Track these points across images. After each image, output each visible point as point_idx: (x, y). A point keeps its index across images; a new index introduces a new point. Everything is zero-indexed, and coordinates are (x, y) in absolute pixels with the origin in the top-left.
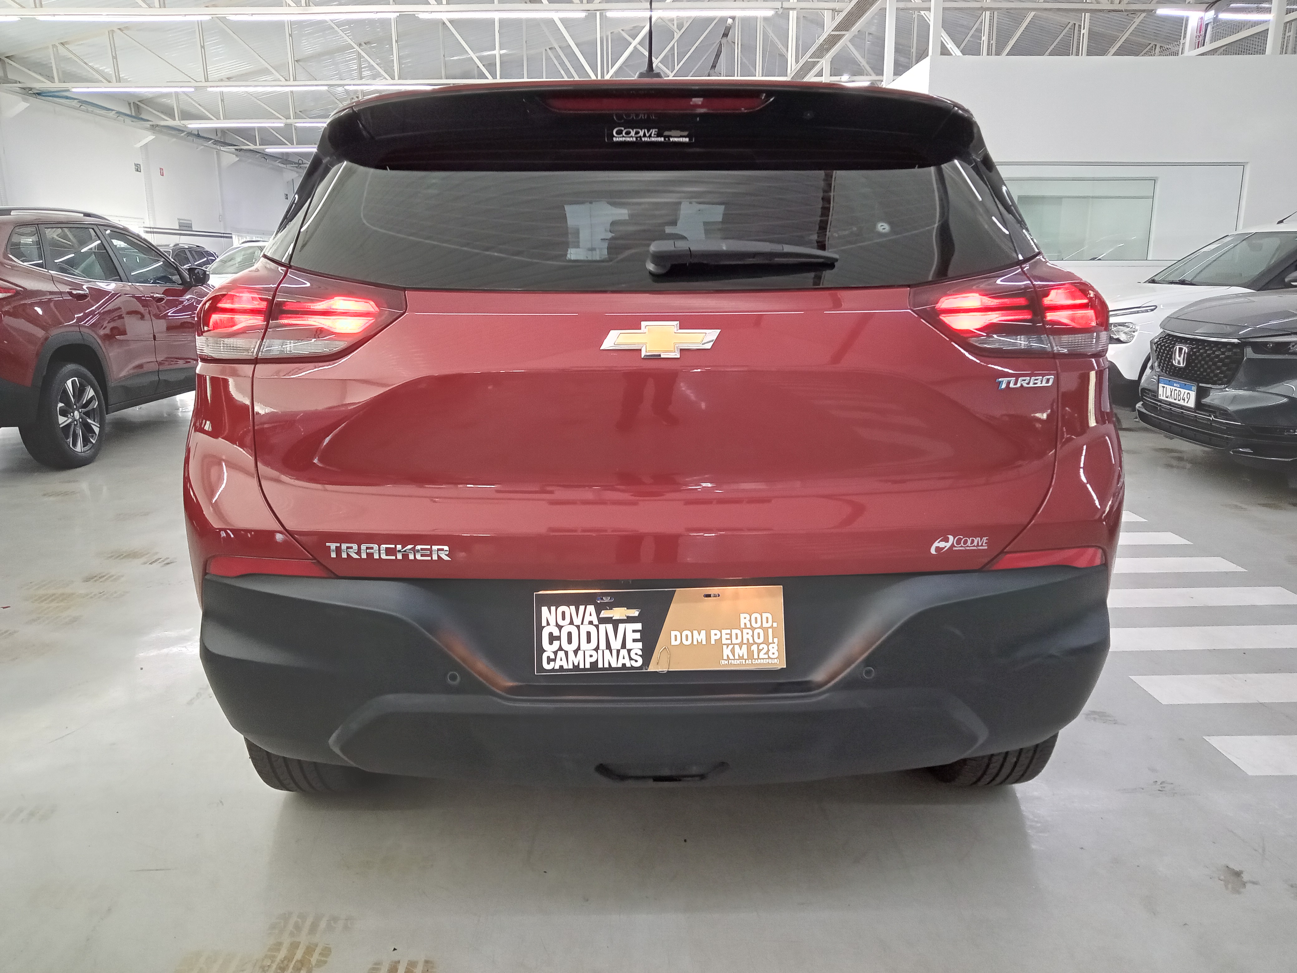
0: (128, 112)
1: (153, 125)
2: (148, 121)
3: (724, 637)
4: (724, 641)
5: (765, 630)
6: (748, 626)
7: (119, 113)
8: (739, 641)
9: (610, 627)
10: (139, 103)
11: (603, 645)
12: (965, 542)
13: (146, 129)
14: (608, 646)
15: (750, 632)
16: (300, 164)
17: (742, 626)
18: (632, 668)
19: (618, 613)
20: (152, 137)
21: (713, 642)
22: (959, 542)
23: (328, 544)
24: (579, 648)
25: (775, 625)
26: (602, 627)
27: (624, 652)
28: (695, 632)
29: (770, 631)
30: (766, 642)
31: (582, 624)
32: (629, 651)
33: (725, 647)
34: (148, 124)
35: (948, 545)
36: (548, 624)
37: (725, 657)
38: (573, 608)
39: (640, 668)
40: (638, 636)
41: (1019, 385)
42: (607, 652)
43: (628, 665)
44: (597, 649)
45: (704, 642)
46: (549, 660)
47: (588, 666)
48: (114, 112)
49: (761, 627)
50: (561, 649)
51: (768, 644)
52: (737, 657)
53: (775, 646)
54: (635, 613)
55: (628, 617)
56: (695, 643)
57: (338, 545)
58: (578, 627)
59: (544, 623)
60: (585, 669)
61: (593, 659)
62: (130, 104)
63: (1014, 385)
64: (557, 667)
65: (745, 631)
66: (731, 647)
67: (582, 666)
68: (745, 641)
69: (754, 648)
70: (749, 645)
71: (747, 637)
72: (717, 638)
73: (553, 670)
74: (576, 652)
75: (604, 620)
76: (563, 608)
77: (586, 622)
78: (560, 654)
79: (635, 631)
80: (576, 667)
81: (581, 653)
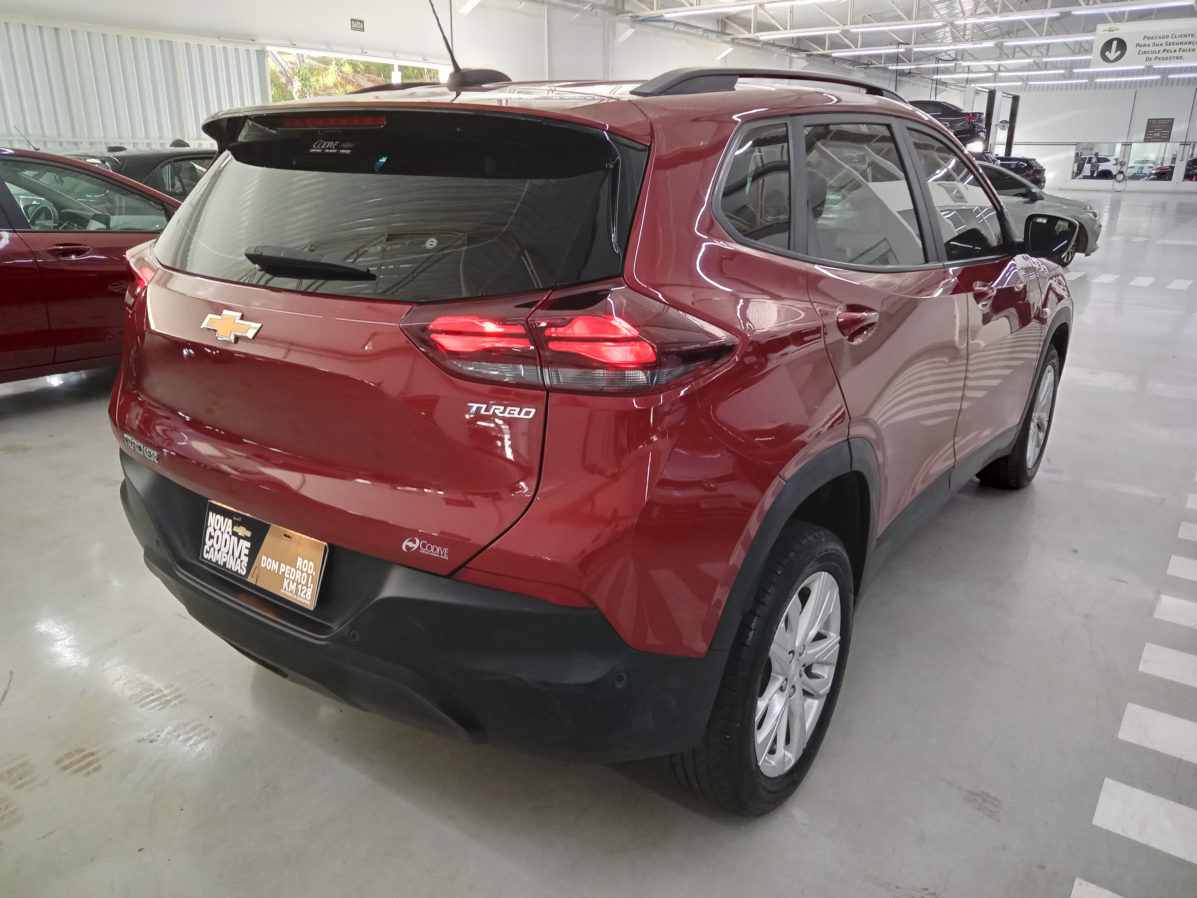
0: (715, 29)
1: (733, 38)
2: (730, 34)
3: (287, 572)
4: (286, 575)
5: (308, 575)
6: (300, 568)
7: (706, 30)
8: (293, 578)
9: (236, 539)
10: (725, 20)
11: (230, 553)
12: (429, 548)
13: (726, 42)
14: (233, 554)
15: (300, 573)
16: (869, 65)
17: (297, 567)
18: (240, 574)
19: (242, 531)
20: (731, 50)
21: (280, 573)
22: (424, 546)
25: (314, 574)
26: (233, 537)
27: (239, 561)
28: (274, 561)
29: (311, 577)
32: (241, 561)
33: (285, 579)
34: (728, 38)
35: (416, 546)
37: (284, 588)
38: (223, 518)
39: (243, 576)
41: (491, 412)
42: (232, 557)
43: (239, 572)
44: (228, 553)
45: (276, 571)
48: (702, 29)
49: (306, 572)
50: (212, 546)
51: (307, 588)
52: (290, 590)
53: (311, 590)
54: (249, 534)
55: (246, 536)
56: (272, 570)
58: (222, 533)
59: (209, 525)
62: (718, 21)
63: (485, 411)
65: (298, 571)
66: (288, 580)
68: (296, 580)
69: (300, 586)
70: (298, 584)
71: (298, 576)
72: (283, 570)
73: (207, 559)
74: (219, 551)
75: (235, 534)
76: (218, 516)
77: (226, 532)
78: (212, 549)
79: (246, 548)
80: (217, 562)
81: (220, 552)
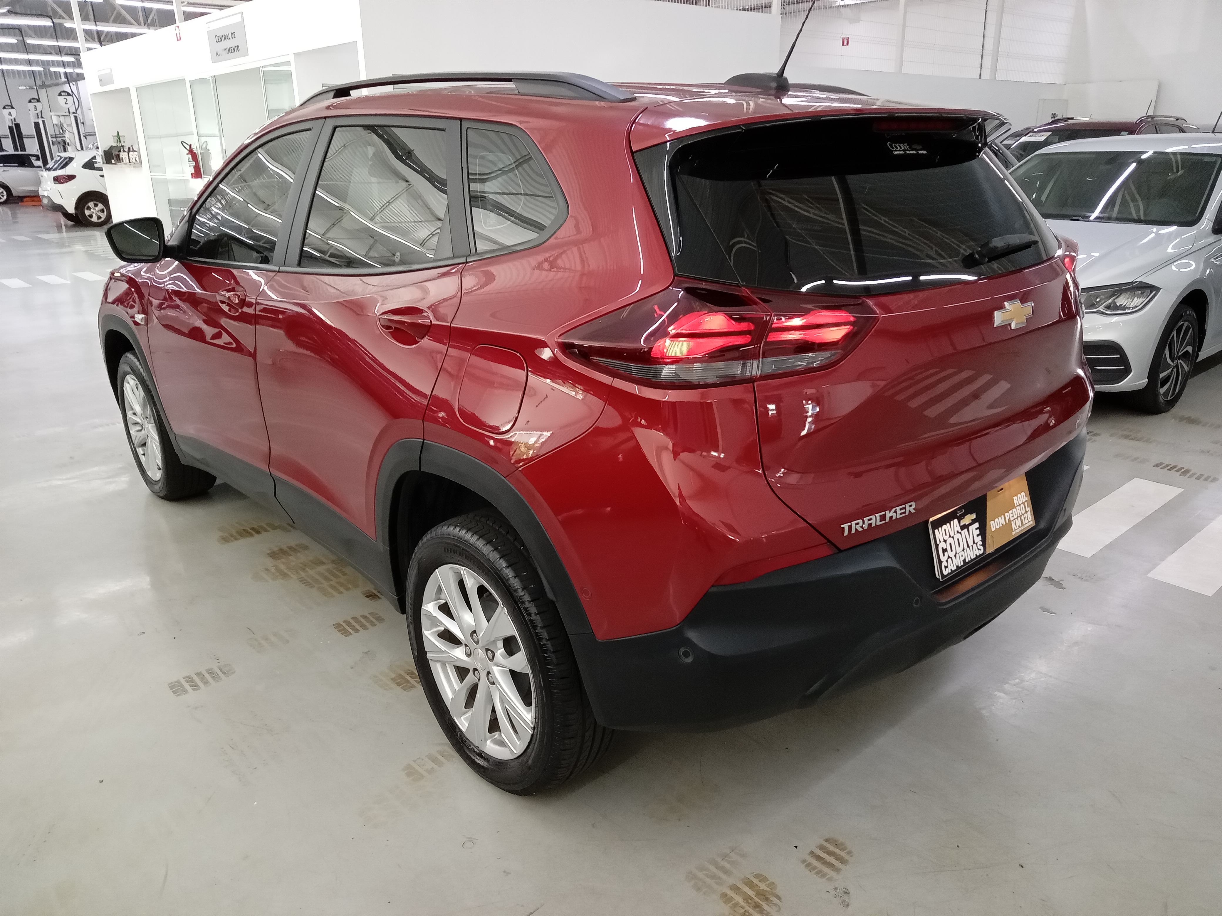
3: (1011, 516)
4: (1011, 519)
5: (1024, 504)
6: (1017, 504)
8: (1016, 517)
11: (965, 547)
15: (1019, 508)
17: (1015, 505)
18: (981, 555)
19: (968, 519)
21: (1007, 522)
23: (842, 526)
24: (956, 553)
25: (1028, 498)
26: (962, 532)
27: (974, 546)
28: (999, 518)
29: (1026, 503)
30: (1026, 512)
31: (954, 535)
32: (977, 544)
33: (1012, 522)
36: (940, 542)
37: (1013, 531)
38: (948, 524)
39: (983, 554)
40: (978, 532)
42: (968, 549)
45: (1004, 524)
46: (946, 567)
47: (962, 564)
49: (1022, 503)
50: (949, 557)
52: (1018, 527)
53: (1029, 512)
55: (972, 520)
56: (1001, 526)
57: (849, 524)
58: (953, 537)
60: (962, 566)
61: (963, 558)
64: (950, 571)
65: (1017, 508)
66: (1014, 521)
67: (960, 565)
68: (1019, 516)
69: (1022, 517)
71: (1019, 511)
72: (1008, 518)
73: (949, 574)
74: (955, 556)
75: (963, 528)
76: (944, 527)
77: (956, 532)
78: (950, 560)
79: (976, 529)
80: (957, 567)
81: (957, 555)
